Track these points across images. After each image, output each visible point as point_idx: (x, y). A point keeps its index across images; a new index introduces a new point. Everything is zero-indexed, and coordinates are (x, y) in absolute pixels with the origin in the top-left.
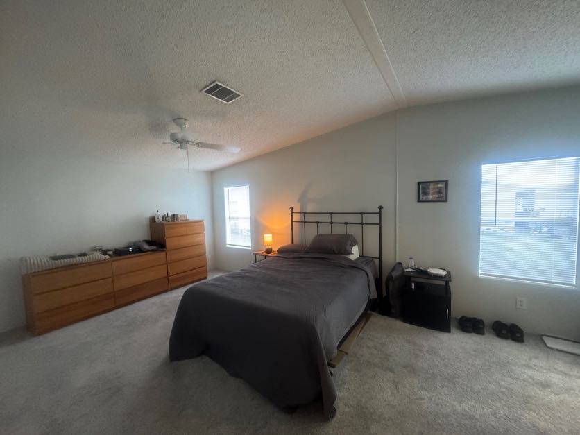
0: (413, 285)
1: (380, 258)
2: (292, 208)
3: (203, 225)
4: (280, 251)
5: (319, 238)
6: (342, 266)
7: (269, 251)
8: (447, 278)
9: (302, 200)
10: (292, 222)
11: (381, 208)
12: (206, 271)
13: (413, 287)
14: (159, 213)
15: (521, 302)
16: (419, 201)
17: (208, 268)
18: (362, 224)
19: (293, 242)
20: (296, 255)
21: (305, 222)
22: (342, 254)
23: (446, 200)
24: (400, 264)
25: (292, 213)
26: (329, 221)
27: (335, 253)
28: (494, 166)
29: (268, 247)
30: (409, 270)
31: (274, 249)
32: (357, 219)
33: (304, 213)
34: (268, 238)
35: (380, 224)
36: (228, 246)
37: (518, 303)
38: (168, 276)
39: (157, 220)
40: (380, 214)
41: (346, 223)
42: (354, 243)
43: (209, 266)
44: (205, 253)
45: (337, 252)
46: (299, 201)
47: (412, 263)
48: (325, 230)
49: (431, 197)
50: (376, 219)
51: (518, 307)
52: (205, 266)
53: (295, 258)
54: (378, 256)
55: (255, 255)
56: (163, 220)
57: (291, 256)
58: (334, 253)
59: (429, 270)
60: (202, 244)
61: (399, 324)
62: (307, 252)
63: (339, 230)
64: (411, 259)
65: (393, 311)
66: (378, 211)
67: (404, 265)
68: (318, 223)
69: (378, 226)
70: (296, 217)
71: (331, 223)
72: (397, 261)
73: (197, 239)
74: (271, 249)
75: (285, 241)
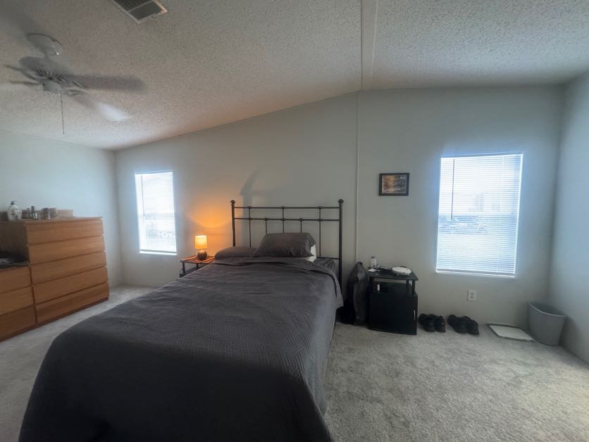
0: (379, 286)
1: (340, 259)
2: (233, 202)
3: (101, 224)
4: (219, 256)
5: (269, 238)
6: (303, 272)
7: (203, 257)
8: (413, 277)
9: (245, 192)
10: (234, 219)
11: (341, 202)
12: (107, 290)
13: (379, 289)
14: (15, 206)
15: (472, 294)
16: (381, 194)
17: (110, 285)
18: (320, 220)
19: (234, 245)
20: (241, 260)
21: (250, 219)
22: (300, 256)
23: (407, 194)
24: (361, 264)
25: (233, 208)
26: (281, 217)
27: (293, 256)
28: (452, 159)
29: (202, 251)
30: (372, 270)
31: (209, 254)
32: (314, 214)
33: (250, 208)
34: (201, 241)
35: (340, 220)
36: (141, 252)
37: (470, 295)
38: (34, 304)
39: (11, 218)
40: (340, 208)
41: (301, 220)
42: (312, 243)
43: (110, 282)
44: (106, 264)
45: (294, 254)
46: (242, 193)
47: (374, 262)
48: (276, 228)
49: (391, 190)
50: (334, 214)
51: (470, 299)
52: (105, 282)
53: (241, 265)
54: (338, 257)
55: (183, 263)
56: (23, 218)
57: (236, 262)
58: (291, 255)
59: (394, 269)
60: (100, 252)
61: (364, 332)
62: (256, 256)
63: (293, 228)
64: (373, 257)
65: (358, 318)
66: (338, 205)
67: (366, 265)
68: (266, 219)
69: (338, 222)
70: (238, 213)
71: (283, 220)
72: (357, 261)
73: (92, 245)
74: (205, 254)
75: (224, 244)
